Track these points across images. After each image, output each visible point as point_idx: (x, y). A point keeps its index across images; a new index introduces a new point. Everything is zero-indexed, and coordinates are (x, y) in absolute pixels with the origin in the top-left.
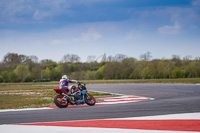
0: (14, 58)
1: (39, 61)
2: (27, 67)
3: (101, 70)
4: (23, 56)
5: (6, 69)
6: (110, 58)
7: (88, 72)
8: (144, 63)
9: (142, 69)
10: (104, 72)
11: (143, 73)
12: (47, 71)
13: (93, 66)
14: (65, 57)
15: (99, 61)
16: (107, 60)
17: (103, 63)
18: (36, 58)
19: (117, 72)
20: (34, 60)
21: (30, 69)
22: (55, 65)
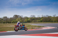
0: (16, 16)
1: (24, 17)
2: (20, 19)
3: (41, 19)
4: (19, 16)
5: (14, 19)
6: (44, 16)
7: (38, 20)
8: (54, 18)
9: (53, 19)
10: (42, 20)
11: (54, 20)
12: (26, 20)
13: (39, 18)
14: (31, 16)
15: (41, 17)
16: (43, 17)
17: (42, 18)
18: (23, 16)
19: (46, 20)
20: (22, 17)
21: (21, 19)
22: (28, 18)
